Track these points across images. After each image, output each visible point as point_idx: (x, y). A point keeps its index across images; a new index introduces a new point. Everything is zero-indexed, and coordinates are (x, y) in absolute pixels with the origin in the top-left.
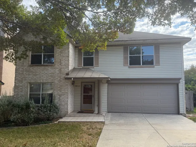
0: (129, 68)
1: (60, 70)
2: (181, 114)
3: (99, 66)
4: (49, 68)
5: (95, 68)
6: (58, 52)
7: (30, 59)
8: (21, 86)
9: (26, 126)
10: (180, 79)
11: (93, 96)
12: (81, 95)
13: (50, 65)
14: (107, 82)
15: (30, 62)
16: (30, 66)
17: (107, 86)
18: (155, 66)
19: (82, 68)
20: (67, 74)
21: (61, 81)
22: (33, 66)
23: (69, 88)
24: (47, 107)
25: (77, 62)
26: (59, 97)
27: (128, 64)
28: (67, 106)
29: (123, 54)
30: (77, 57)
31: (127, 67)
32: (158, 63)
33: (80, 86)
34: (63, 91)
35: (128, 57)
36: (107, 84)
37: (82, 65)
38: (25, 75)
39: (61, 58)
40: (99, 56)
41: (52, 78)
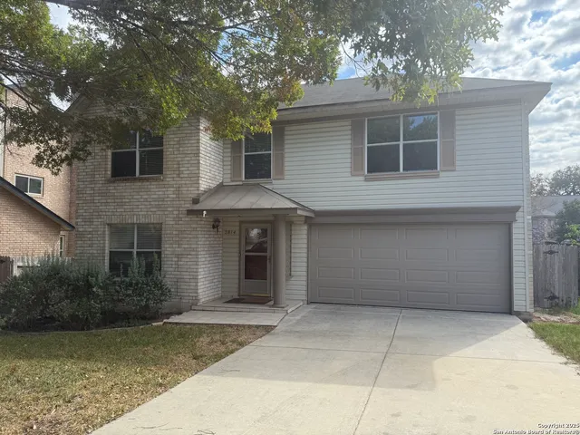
0: (366, 180)
1: (178, 191)
2: (518, 314)
3: (286, 177)
4: (153, 186)
5: (276, 184)
6: (172, 143)
7: (110, 163)
8: (90, 233)
9: (83, 329)
10: (516, 209)
11: (270, 259)
12: (240, 257)
13: (153, 179)
14: (306, 222)
15: (109, 173)
16: (109, 182)
17: (305, 232)
18: (442, 174)
19: (241, 183)
20: (196, 201)
21: (180, 219)
22: (114, 182)
23: (200, 236)
24: (137, 284)
25: (229, 167)
26: (176, 259)
27: (362, 169)
28: (194, 284)
29: (349, 142)
30: (229, 154)
31: (362, 178)
32: (451, 164)
33: (237, 232)
34: (186, 246)
35: (362, 149)
36: (306, 227)
37: (241, 176)
38: (98, 204)
39: (179, 159)
40: (286, 151)
41: (159, 213)
